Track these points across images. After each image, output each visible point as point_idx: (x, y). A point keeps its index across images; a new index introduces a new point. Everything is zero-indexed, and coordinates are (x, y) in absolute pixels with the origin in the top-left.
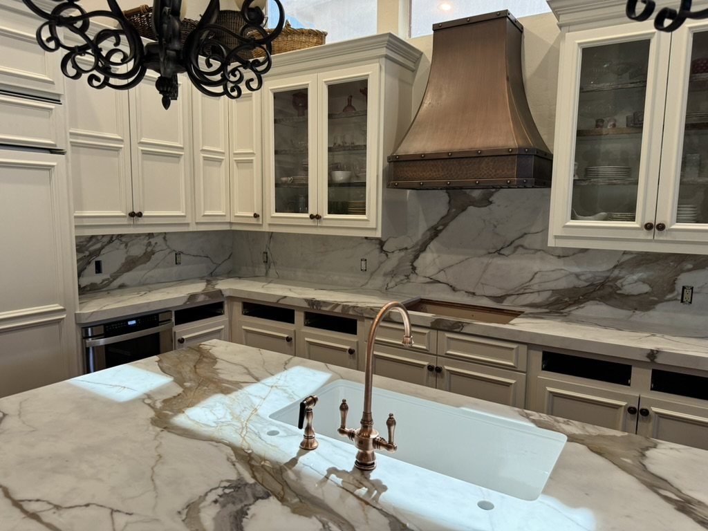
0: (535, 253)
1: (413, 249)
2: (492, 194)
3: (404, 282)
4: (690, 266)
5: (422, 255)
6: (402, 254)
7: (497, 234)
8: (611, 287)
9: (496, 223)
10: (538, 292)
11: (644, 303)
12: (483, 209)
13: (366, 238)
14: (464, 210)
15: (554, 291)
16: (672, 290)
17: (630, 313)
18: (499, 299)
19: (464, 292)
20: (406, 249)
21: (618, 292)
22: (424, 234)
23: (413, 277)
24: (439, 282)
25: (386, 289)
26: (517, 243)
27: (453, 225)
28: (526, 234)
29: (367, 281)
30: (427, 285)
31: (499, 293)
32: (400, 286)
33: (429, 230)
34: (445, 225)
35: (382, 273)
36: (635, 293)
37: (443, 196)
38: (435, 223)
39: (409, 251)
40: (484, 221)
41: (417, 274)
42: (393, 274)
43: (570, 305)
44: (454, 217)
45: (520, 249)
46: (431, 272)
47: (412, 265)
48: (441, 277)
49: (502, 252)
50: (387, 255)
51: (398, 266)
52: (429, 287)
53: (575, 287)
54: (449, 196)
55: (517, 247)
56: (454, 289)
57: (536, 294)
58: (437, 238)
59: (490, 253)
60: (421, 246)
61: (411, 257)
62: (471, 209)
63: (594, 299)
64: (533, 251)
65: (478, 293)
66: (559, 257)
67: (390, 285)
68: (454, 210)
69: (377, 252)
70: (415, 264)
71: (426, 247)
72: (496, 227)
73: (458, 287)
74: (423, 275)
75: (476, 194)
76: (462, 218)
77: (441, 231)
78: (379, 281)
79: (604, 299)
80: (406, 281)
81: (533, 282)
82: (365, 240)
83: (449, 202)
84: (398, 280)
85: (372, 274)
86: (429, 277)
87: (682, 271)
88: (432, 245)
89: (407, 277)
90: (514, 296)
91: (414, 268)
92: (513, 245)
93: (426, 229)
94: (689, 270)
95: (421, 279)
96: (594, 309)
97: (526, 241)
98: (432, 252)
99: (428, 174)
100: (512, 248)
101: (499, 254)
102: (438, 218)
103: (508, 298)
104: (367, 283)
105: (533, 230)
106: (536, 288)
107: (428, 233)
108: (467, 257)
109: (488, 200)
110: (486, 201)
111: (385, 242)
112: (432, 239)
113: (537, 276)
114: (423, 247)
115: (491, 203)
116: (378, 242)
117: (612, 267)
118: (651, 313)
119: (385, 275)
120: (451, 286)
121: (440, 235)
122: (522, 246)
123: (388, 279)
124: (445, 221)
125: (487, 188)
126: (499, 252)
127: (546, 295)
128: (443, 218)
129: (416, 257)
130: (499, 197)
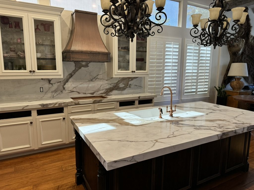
0: (101, 80)
1: (63, 82)
2: (88, 64)
3: (60, 93)
4: (130, 80)
5: (67, 83)
6: (59, 84)
7: (91, 75)
8: (118, 86)
9: (90, 72)
10: (102, 90)
11: (124, 89)
12: (86, 68)
13: (42, 79)
14: (80, 68)
15: (106, 89)
16: (128, 85)
17: (121, 91)
18: (93, 94)
19: (82, 93)
20: (60, 82)
21: (119, 87)
22: (67, 77)
23: (64, 91)
24: (74, 91)
25: (53, 97)
26: (96, 77)
27: (77, 73)
28: (98, 75)
29: (44, 95)
30: (69, 93)
31: (93, 92)
32: (59, 95)
33: (69, 75)
34: (75, 73)
35: (51, 91)
36: (122, 87)
37: (73, 64)
38: (71, 72)
39: (62, 82)
40: (87, 71)
41: (65, 90)
42: (55, 91)
43: (109, 92)
44: (77, 70)
45: (97, 79)
46: (71, 89)
47: (63, 87)
48: (74, 90)
49: (93, 80)
50: (52, 85)
51: (57, 88)
52: (70, 94)
53: (110, 87)
54: (75, 64)
55: (96, 79)
56: (79, 93)
57: (102, 91)
58: (72, 78)
59: (89, 81)
60: (66, 80)
61: (63, 84)
62: (82, 68)
63: (114, 90)
64: (100, 79)
65: (87, 93)
66: (106, 80)
67: (54, 96)
68: (77, 68)
69: (48, 84)
70: (64, 87)
71: (68, 80)
72: (90, 73)
73: (80, 92)
74: (68, 90)
75: (84, 63)
76: (80, 70)
77: (73, 75)
78: (49, 95)
79: (116, 89)
80: (61, 93)
81: (101, 88)
82: (41, 80)
83: (75, 66)
84: (58, 93)
85: (46, 93)
86: (70, 91)
87: (129, 81)
88: (70, 80)
89: (62, 91)
90: (97, 92)
91: (64, 88)
92: (95, 78)
93: (68, 75)
94: (130, 81)
95: (67, 92)
96: (115, 92)
97: (99, 77)
98: (71, 82)
99: (84, 57)
100: (95, 79)
101: (92, 81)
102: (72, 71)
103: (95, 93)
104: (44, 96)
105: (100, 74)
106: (102, 89)
107: (69, 76)
108: (83, 82)
109: (87, 65)
110: (87, 66)
111: (51, 80)
112: (70, 78)
113: (102, 86)
114: (67, 81)
115: (88, 66)
116: (48, 80)
117: (117, 81)
118: (125, 91)
119: (52, 92)
120: (78, 92)
121: (73, 76)
122: (97, 78)
123: (53, 93)
124: (75, 72)
125: (87, 62)
126: (92, 80)
127: (104, 90)
128: (73, 71)
129: (65, 84)
130: (91, 65)
